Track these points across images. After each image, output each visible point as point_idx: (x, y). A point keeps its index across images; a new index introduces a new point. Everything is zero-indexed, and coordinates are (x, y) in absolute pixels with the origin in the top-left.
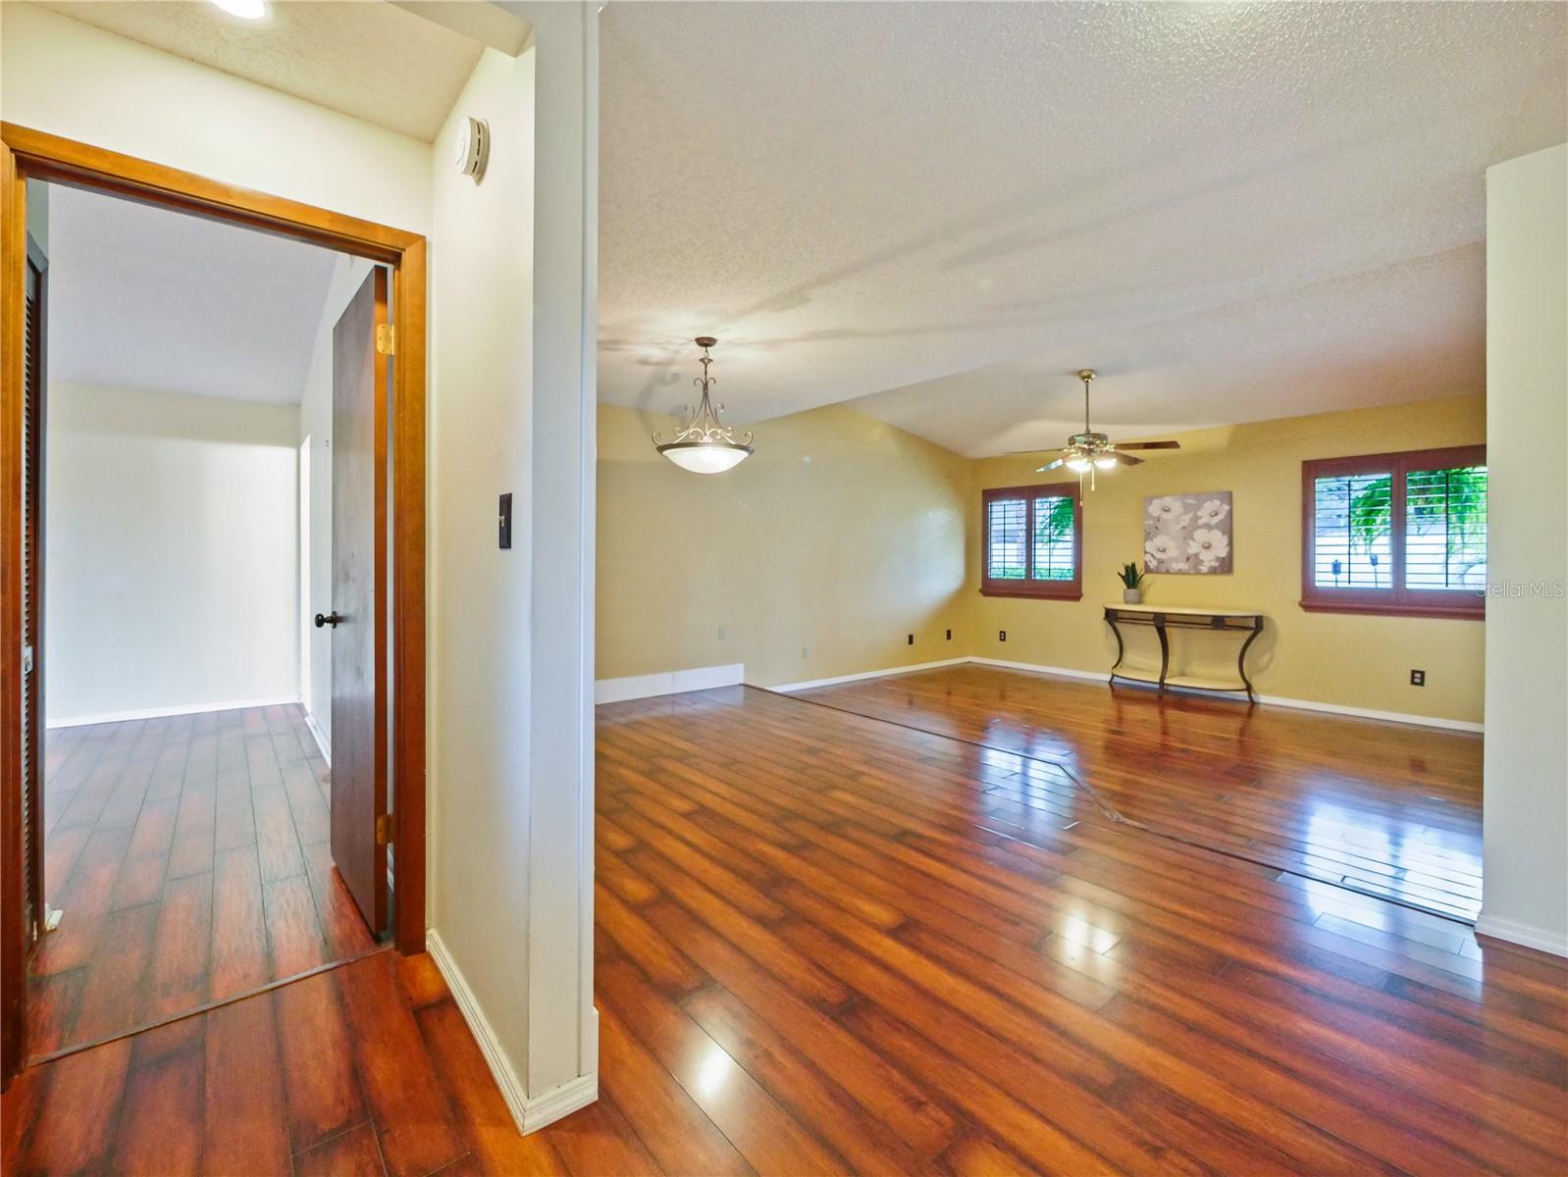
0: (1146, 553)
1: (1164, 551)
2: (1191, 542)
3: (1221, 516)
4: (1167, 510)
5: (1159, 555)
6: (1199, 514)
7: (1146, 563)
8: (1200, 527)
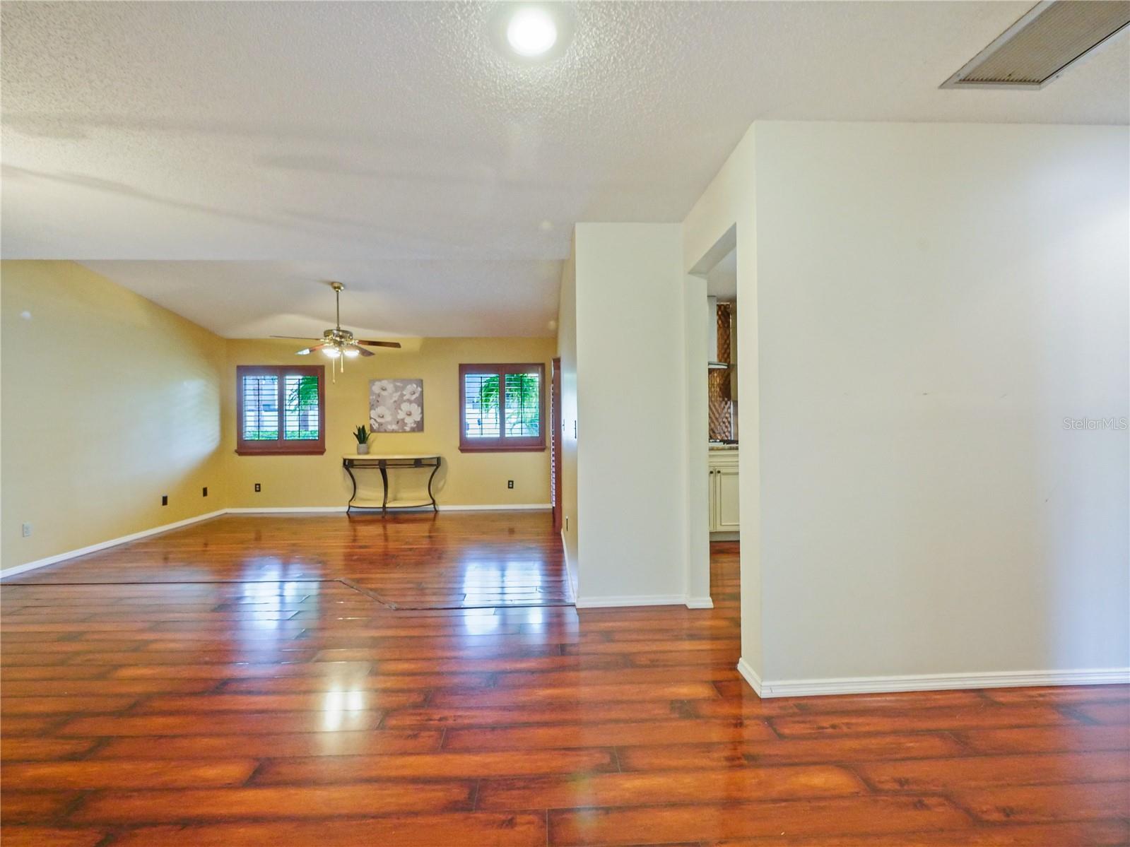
0: (371, 418)
1: (383, 417)
2: (399, 411)
3: (417, 395)
4: (384, 389)
5: (379, 420)
6: (405, 393)
7: (371, 425)
8: (405, 401)
